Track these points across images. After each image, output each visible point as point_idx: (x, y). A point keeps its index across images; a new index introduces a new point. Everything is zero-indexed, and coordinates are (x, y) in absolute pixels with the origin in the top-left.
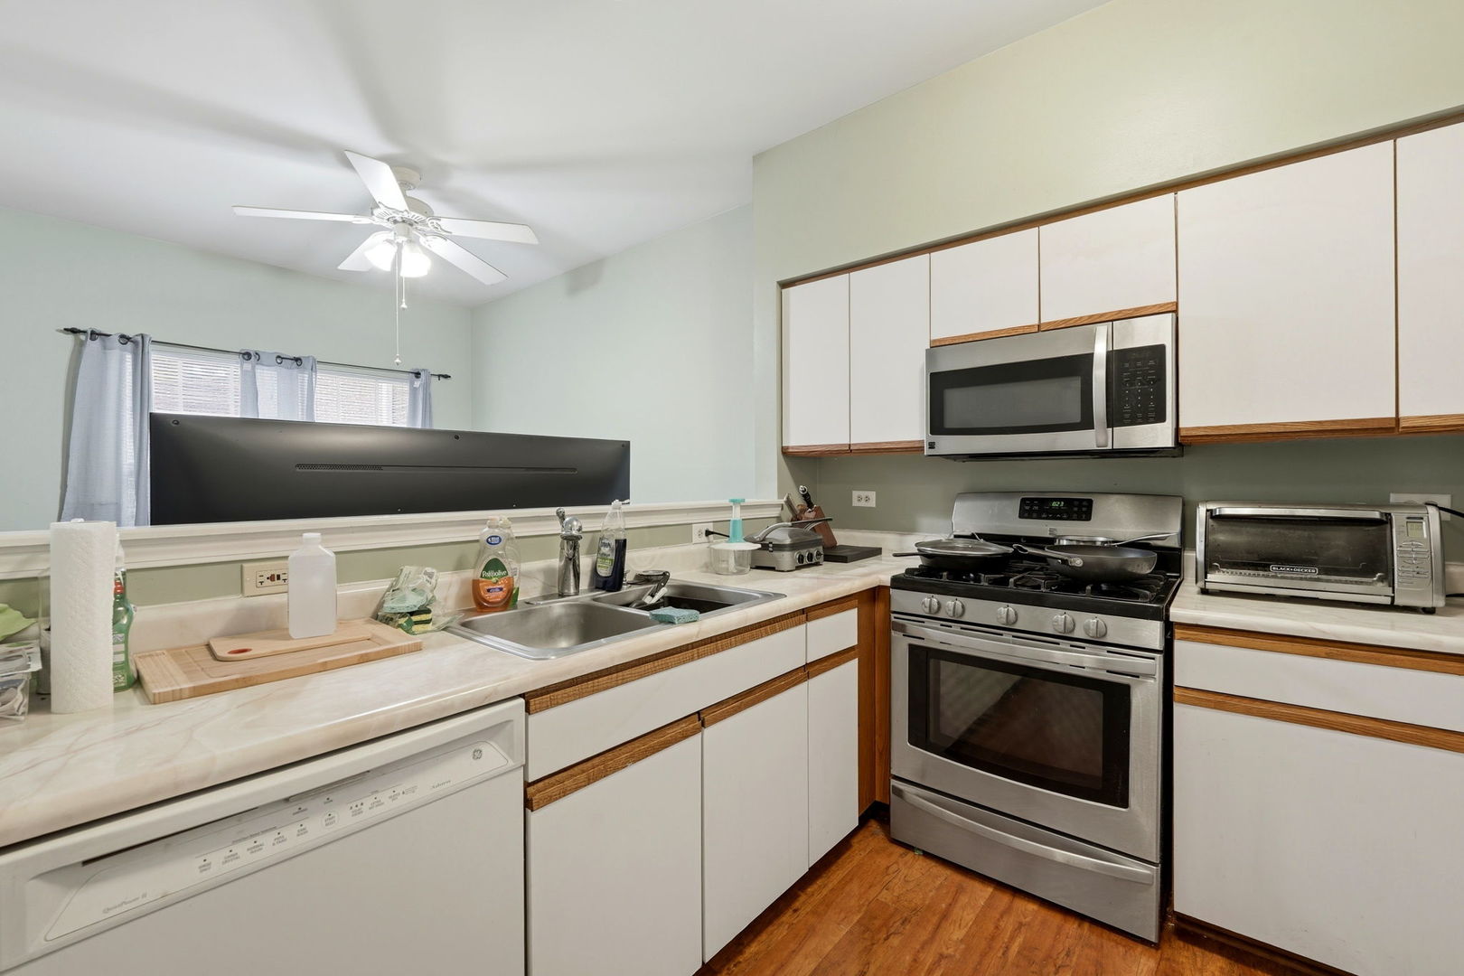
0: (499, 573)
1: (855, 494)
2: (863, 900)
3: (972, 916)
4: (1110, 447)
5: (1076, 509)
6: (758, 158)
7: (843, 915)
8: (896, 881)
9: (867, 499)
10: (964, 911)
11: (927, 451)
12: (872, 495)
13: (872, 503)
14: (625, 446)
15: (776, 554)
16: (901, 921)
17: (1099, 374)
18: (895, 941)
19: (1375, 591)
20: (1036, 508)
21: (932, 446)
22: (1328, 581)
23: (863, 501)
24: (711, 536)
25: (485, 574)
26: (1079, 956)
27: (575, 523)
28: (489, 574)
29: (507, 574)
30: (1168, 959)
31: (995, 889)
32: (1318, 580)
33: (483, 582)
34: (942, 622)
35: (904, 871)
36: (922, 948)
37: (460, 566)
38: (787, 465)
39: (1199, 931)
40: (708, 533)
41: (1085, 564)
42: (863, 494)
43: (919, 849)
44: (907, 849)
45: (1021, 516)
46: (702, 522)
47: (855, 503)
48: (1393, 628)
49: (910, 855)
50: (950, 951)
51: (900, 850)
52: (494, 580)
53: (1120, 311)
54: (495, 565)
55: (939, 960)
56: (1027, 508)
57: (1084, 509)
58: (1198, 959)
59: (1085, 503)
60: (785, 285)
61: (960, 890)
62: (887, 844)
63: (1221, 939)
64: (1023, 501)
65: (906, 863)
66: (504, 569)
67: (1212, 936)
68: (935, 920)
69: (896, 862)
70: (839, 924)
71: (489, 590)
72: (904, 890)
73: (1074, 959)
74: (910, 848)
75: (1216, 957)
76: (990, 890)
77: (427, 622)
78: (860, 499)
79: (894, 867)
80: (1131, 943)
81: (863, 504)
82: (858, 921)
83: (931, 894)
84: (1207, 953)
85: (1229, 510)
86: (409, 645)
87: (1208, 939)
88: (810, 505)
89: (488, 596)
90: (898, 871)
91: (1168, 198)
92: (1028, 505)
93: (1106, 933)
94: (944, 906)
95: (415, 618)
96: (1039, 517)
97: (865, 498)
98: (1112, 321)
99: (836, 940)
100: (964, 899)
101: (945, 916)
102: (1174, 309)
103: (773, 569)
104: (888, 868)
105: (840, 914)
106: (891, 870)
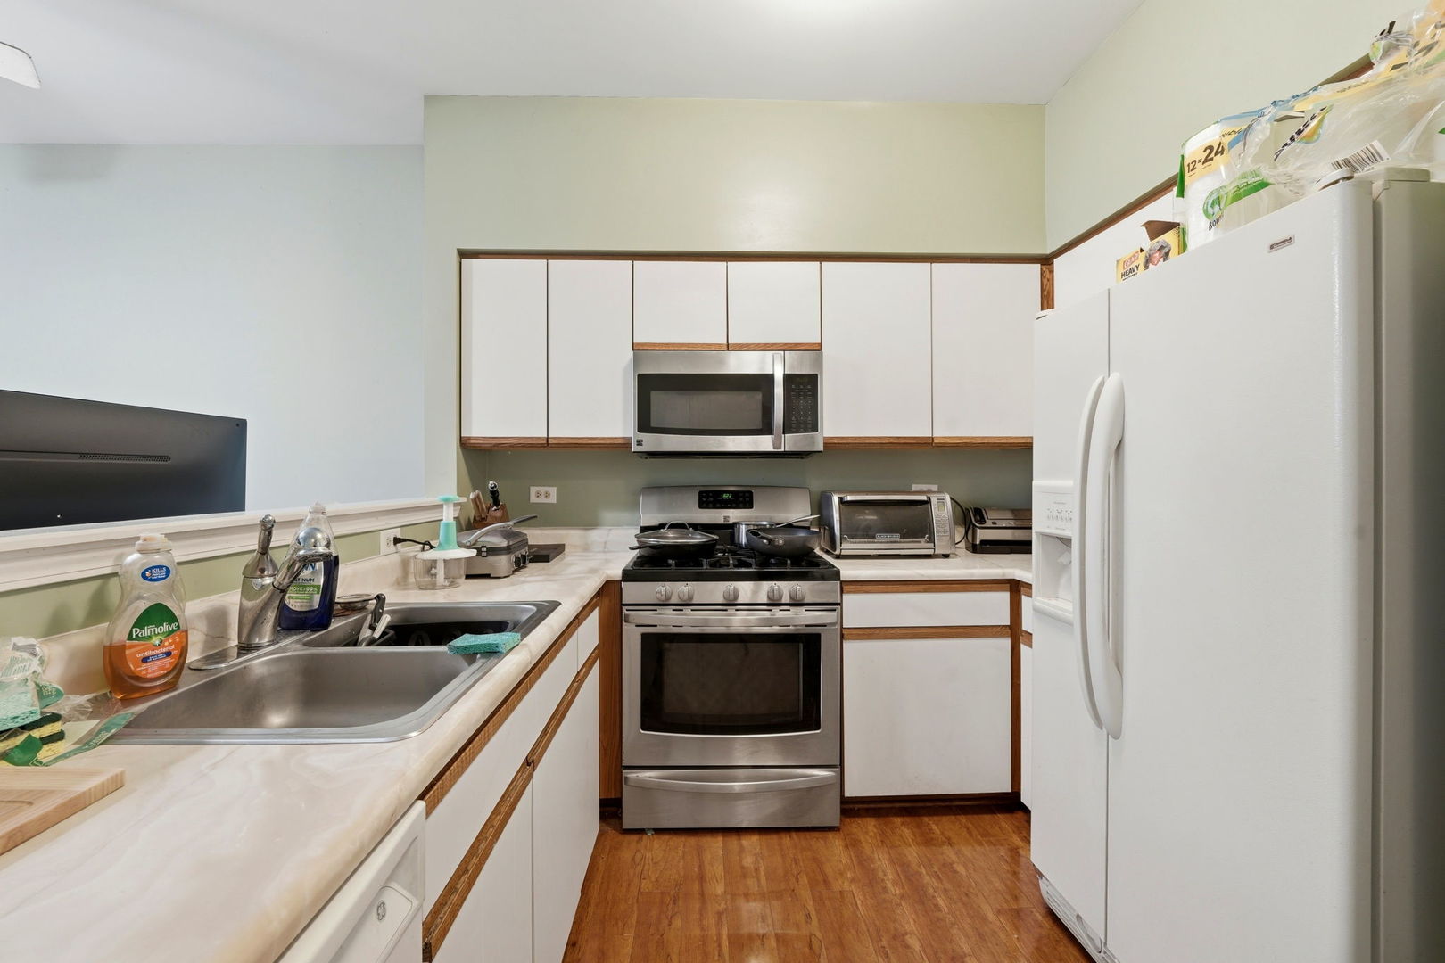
0: (165, 627)
1: (533, 490)
2: (631, 899)
3: (721, 867)
4: (783, 450)
5: (741, 499)
6: (430, 99)
7: (620, 924)
8: (646, 867)
9: (548, 495)
10: (712, 866)
11: (635, 448)
12: (553, 491)
13: (553, 499)
14: (241, 425)
15: (491, 559)
16: (671, 902)
17: (779, 391)
18: (678, 922)
19: (922, 546)
20: (711, 499)
21: (639, 443)
22: (904, 542)
23: (543, 497)
24: (399, 545)
25: (136, 632)
26: (803, 861)
27: (319, 536)
28: (146, 632)
29: (178, 626)
30: (848, 835)
31: (724, 836)
32: (900, 542)
33: (131, 647)
34: (675, 607)
35: (648, 855)
36: (701, 915)
37: (56, 626)
38: (465, 459)
39: (851, 806)
40: (397, 541)
41: (785, 542)
42: (543, 489)
43: (649, 830)
44: (638, 833)
45: (701, 507)
46: (390, 528)
47: (533, 499)
48: (935, 568)
49: (645, 837)
50: (723, 906)
51: (635, 837)
52: (156, 641)
53: (786, 344)
54: (158, 614)
55: (720, 918)
56: (704, 500)
57: (747, 499)
58: (862, 826)
59: (747, 495)
60: (464, 254)
61: (700, 851)
62: (621, 837)
63: (865, 806)
64: (701, 493)
65: (646, 847)
66: (171, 618)
67: (860, 806)
68: (696, 887)
69: (638, 850)
70: (622, 934)
71: (145, 660)
72: (659, 872)
73: (801, 864)
74: (641, 831)
75: (868, 819)
76: (720, 839)
77: (59, 736)
78: (539, 494)
79: (638, 857)
80: (825, 834)
81: (542, 500)
82: (637, 922)
83: (681, 864)
84: (864, 819)
85: (849, 498)
86: (103, 784)
87: (859, 809)
88: (496, 502)
89: (144, 670)
90: (643, 858)
91: (813, 266)
92: (704, 497)
93: (808, 834)
94: (696, 870)
95: (36, 734)
96: (715, 507)
97: (544, 494)
98: (784, 350)
99: (628, 950)
100: (707, 857)
101: (702, 878)
102: (817, 348)
103: (487, 576)
104: (633, 859)
105: (617, 924)
106: (637, 860)
